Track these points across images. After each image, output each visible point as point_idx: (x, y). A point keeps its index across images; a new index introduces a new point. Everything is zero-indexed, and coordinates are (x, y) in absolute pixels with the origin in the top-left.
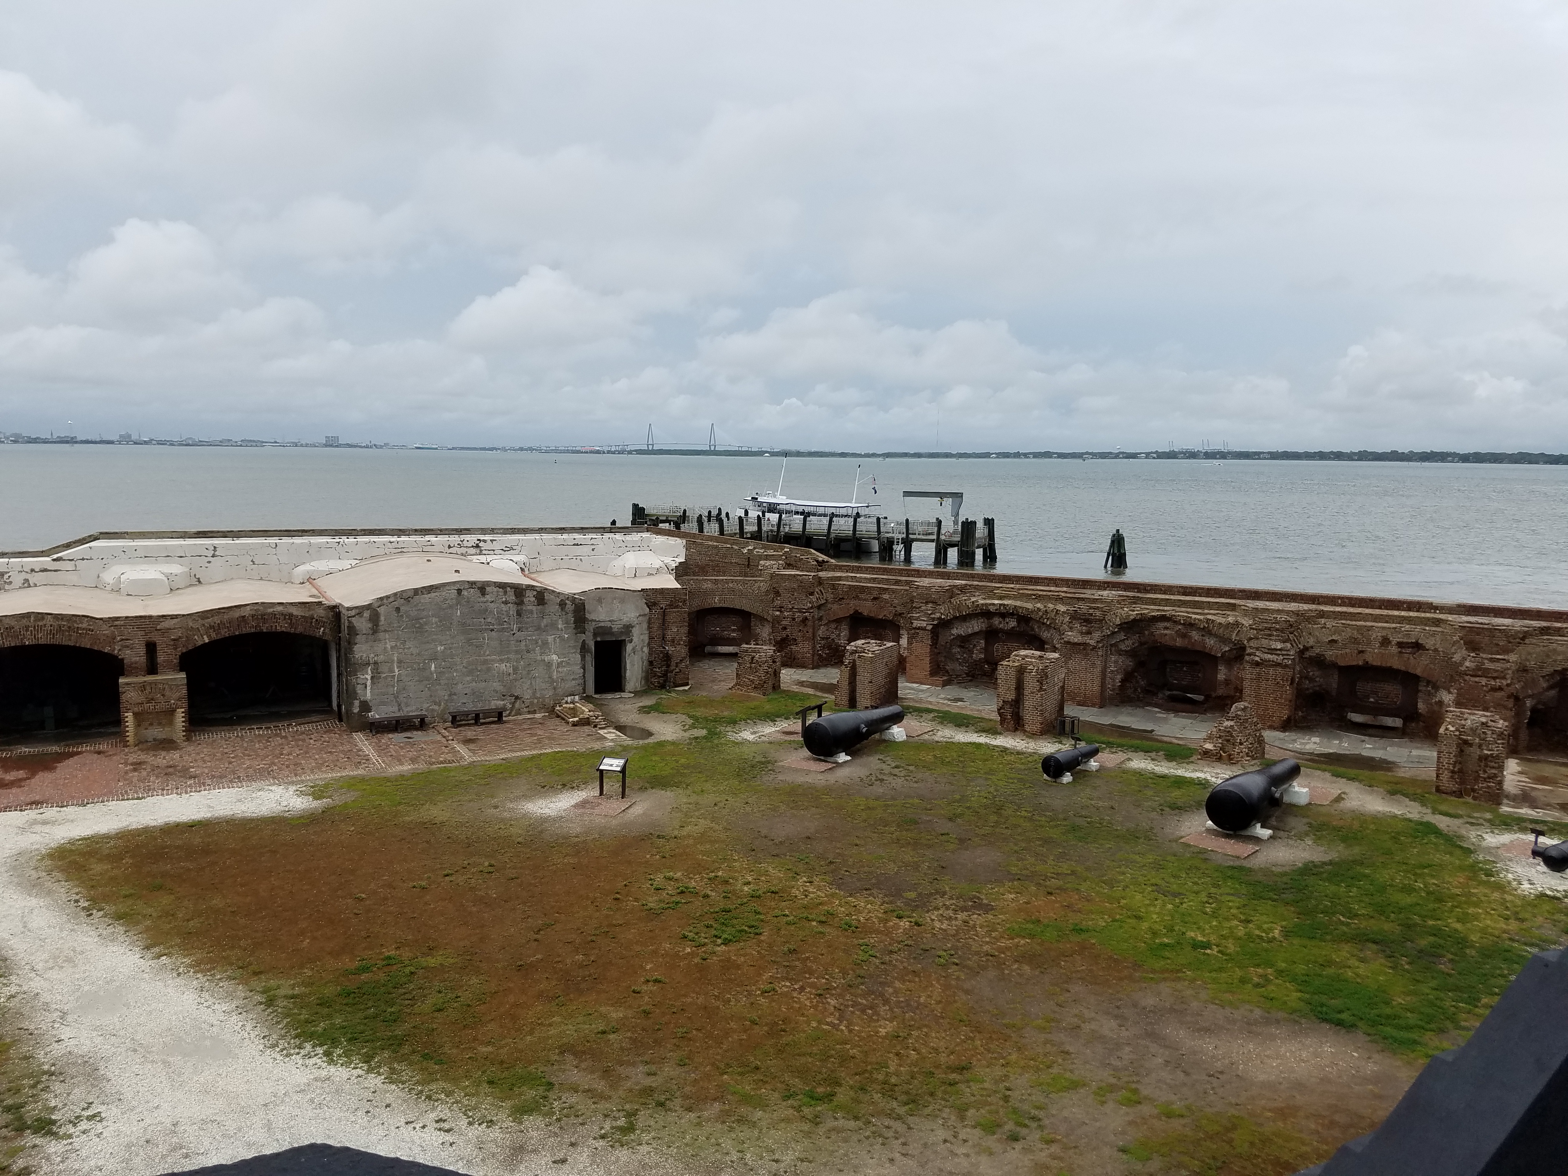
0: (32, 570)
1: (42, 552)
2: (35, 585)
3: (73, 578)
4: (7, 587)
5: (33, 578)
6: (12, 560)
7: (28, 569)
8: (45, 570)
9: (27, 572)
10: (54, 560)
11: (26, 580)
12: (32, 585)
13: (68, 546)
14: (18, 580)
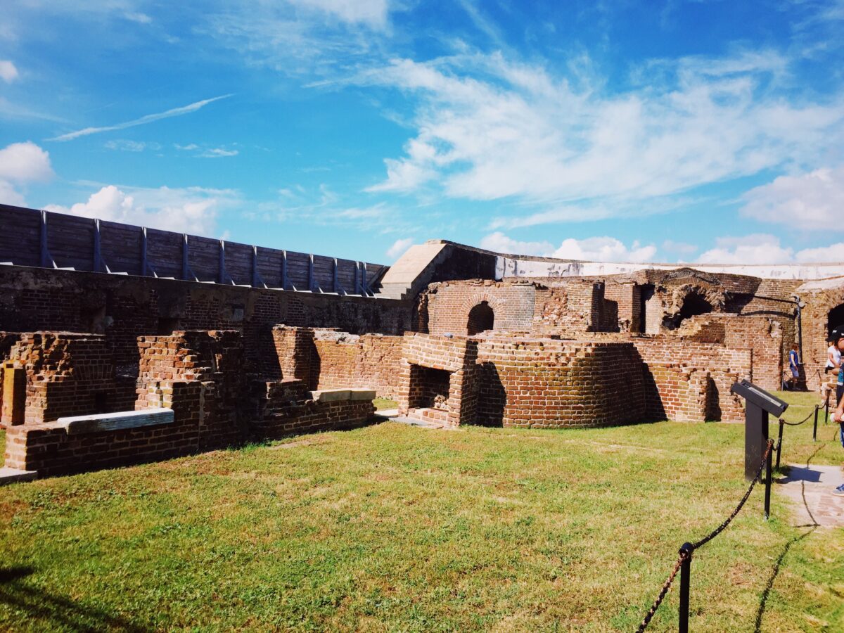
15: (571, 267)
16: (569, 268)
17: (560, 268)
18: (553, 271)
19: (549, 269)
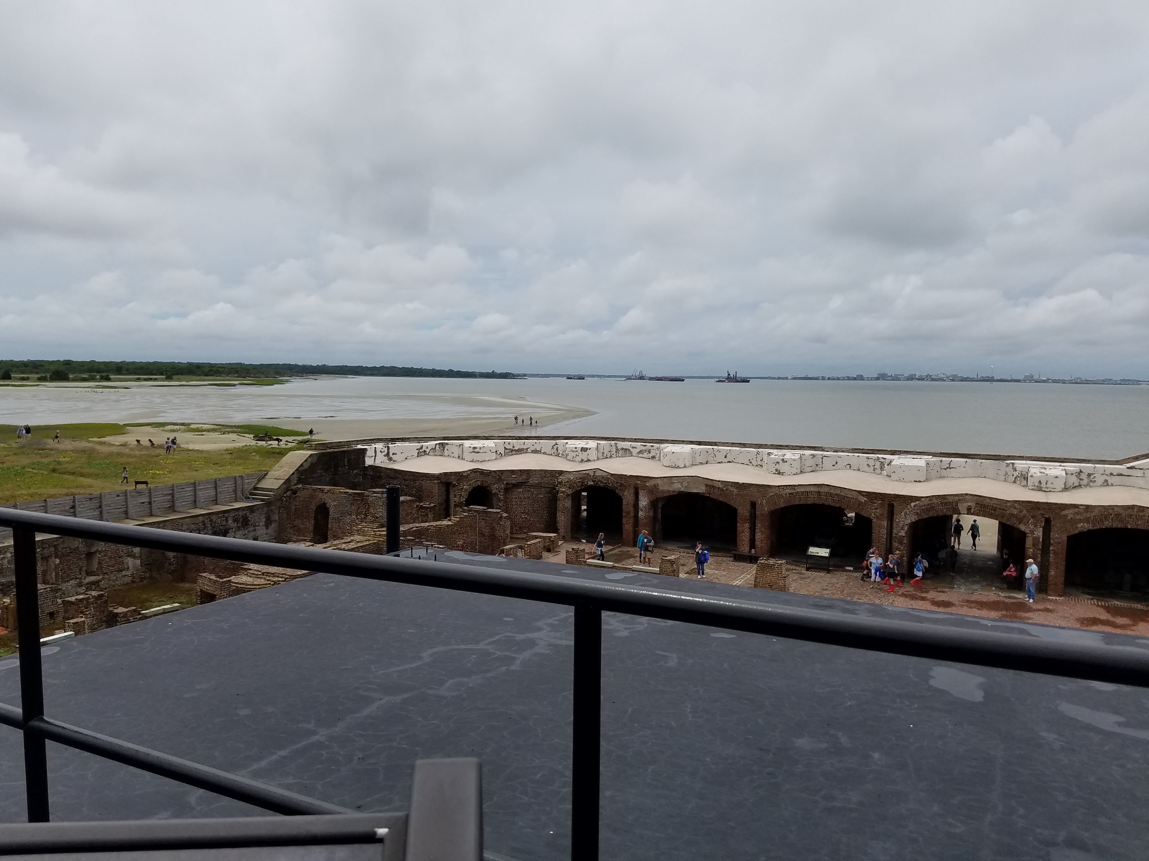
0: (1111, 474)
1: (1117, 461)
2: (1112, 485)
3: (1141, 482)
4: (1092, 484)
5: (1111, 480)
6: (1097, 465)
7: (1108, 473)
8: (1121, 475)
9: (1107, 475)
10: (1128, 468)
11: (1106, 481)
12: (1110, 484)
13: (1137, 458)
14: (1100, 480)
15: (438, 446)
16: (435, 447)
17: (427, 448)
18: (421, 451)
19: (417, 449)
